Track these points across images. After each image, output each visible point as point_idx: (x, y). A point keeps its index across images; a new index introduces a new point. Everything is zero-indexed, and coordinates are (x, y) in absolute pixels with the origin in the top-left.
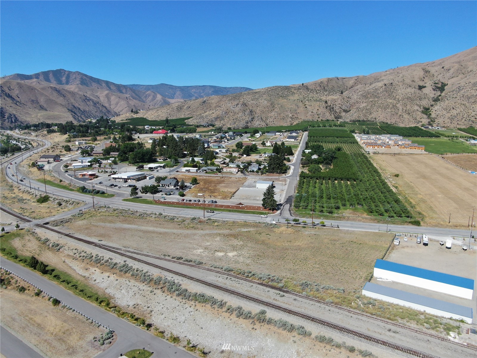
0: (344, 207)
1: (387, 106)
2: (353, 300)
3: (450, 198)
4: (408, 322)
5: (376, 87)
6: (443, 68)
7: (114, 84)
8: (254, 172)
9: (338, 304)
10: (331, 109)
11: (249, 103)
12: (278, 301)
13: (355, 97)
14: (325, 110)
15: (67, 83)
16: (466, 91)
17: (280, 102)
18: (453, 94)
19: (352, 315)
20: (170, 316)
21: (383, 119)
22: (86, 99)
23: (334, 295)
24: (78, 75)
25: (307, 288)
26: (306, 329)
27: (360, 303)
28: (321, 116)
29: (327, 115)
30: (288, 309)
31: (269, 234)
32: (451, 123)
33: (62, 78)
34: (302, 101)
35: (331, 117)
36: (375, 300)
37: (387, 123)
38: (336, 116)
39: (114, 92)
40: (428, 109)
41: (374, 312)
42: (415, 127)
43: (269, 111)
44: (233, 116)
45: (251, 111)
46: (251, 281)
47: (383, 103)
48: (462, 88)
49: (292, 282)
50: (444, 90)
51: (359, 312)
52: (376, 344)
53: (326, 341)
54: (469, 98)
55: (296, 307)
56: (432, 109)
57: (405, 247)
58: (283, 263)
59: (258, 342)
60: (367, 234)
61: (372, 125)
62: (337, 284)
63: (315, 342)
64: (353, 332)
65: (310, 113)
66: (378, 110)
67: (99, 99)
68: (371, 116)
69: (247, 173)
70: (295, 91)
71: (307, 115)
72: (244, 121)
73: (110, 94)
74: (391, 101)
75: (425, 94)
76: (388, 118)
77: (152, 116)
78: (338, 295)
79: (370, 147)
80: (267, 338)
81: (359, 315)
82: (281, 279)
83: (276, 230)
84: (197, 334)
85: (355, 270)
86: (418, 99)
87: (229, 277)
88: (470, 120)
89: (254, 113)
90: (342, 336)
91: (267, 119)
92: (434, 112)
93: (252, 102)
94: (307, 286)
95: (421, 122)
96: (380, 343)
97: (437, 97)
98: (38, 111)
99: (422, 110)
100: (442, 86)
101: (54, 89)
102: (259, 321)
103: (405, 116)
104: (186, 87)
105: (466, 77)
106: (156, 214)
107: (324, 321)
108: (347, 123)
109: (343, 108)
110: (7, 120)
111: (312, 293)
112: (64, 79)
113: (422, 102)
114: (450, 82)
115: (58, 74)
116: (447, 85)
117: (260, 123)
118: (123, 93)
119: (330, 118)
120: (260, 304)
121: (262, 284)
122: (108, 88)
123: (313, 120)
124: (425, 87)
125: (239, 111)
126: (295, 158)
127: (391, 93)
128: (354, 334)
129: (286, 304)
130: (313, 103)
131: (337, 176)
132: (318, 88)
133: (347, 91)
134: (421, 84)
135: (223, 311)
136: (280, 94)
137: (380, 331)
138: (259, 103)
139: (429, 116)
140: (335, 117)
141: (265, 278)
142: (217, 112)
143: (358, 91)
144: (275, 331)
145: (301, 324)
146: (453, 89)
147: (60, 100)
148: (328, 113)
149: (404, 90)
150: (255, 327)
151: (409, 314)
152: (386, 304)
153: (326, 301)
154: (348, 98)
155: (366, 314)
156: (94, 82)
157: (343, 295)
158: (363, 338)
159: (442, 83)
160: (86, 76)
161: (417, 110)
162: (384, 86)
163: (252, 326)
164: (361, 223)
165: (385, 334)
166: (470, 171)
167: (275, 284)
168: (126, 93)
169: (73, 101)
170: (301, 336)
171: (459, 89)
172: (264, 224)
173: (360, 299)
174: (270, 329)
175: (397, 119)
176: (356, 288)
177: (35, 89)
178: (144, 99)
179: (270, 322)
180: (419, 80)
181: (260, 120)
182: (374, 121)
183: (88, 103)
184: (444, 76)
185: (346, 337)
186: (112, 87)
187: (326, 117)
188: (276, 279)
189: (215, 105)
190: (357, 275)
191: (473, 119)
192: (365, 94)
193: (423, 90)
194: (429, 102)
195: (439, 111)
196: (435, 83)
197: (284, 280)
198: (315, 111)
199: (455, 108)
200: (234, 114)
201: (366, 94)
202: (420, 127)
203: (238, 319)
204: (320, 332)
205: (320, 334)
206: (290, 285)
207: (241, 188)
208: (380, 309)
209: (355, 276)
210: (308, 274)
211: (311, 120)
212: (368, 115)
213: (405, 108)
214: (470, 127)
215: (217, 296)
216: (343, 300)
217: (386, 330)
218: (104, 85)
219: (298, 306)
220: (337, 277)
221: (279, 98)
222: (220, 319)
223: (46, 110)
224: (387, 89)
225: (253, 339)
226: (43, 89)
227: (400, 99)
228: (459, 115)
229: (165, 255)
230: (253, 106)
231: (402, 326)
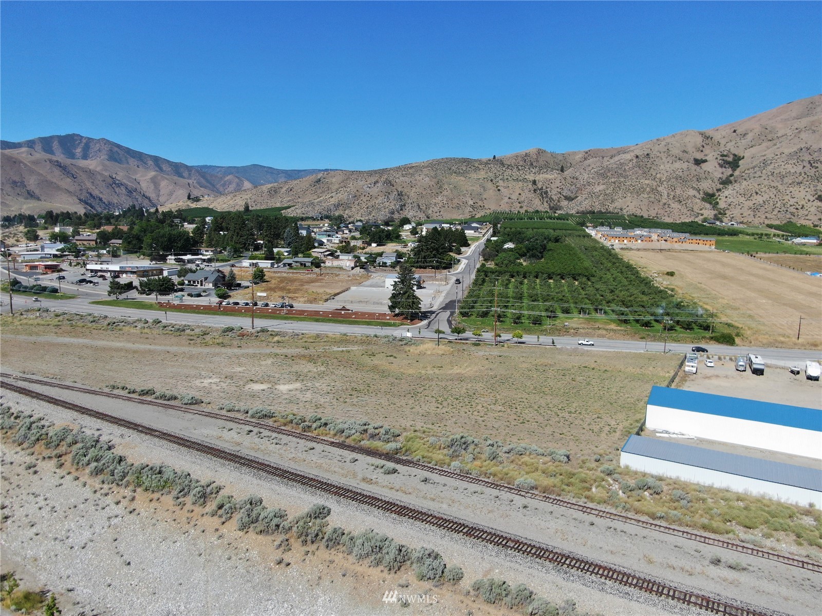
0: (567, 315)
1: (642, 190)
2: (595, 481)
3: (784, 304)
4: (767, 536)
5: (622, 161)
6: (735, 131)
7: (168, 161)
8: (386, 266)
9: (552, 492)
10: (543, 194)
11: (397, 181)
12: (376, 483)
13: (586, 176)
14: (533, 195)
15: (85, 157)
16: (776, 166)
17: (452, 180)
18: (755, 173)
19: (592, 518)
20: (50, 532)
21: (634, 211)
22: (114, 184)
23: (541, 466)
24: (105, 144)
25: (463, 452)
26: (446, 560)
27: (616, 486)
28: (525, 204)
29: (536, 203)
30: (398, 503)
31: (395, 355)
32: (754, 215)
33: (75, 150)
34: (492, 181)
35: (544, 207)
36: (661, 479)
37: (642, 217)
38: (552, 205)
39: (168, 175)
40: (713, 195)
41: (660, 510)
42: (692, 221)
43: (433, 195)
44: (368, 202)
45: (400, 194)
46: (313, 439)
47: (633, 185)
48: (769, 162)
49: (425, 440)
50: (738, 166)
51: (613, 511)
52: (680, 605)
53: (508, 599)
54: (783, 177)
55: (425, 498)
56: (719, 195)
57: (712, 376)
58: (411, 402)
59: (286, 605)
60: (618, 356)
61: (616, 219)
62: (550, 445)
63: (470, 603)
64: (600, 567)
65: (506, 199)
66: (625, 195)
67: (139, 186)
68: (613, 205)
69: (372, 269)
70: (480, 166)
71: (502, 203)
72: (387, 210)
73: (159, 178)
74: (647, 182)
75: (707, 173)
76: (644, 208)
77: (224, 206)
78: (551, 467)
79: (615, 241)
80: (318, 592)
81: (616, 518)
82: (397, 432)
83: (412, 349)
84: (109, 581)
85: (596, 416)
86: (695, 179)
87: (256, 430)
88: (787, 211)
89: (406, 198)
90: (564, 583)
91: (428, 207)
92: (724, 199)
93: (403, 178)
94: (464, 446)
95: (702, 215)
96: (696, 604)
97: (727, 178)
98: (23, 200)
99: (702, 196)
100: (734, 160)
101: (56, 164)
102: (303, 537)
103: (672, 204)
104: (296, 172)
105: (775, 145)
106: (147, 322)
107: (504, 535)
108: (572, 215)
109: (564, 194)
111: (478, 463)
112: (78, 151)
113: (702, 184)
114: (747, 154)
115: (68, 142)
116: (743, 158)
117: (415, 214)
118: (183, 177)
119: (541, 208)
120: (318, 492)
121: (342, 446)
122: (157, 169)
123: (510, 211)
124: (705, 161)
125: (379, 194)
126: (471, 249)
127: (647, 170)
128: (602, 575)
129: (398, 491)
130: (511, 184)
131: (552, 271)
132: (521, 163)
133: (571, 169)
134: (699, 156)
135: (205, 512)
136: (453, 168)
137: (688, 564)
138: (416, 180)
139: (715, 205)
140: (550, 207)
141: (354, 431)
142: (339, 195)
143: (590, 168)
144: (346, 570)
145: (430, 547)
146: (754, 164)
147: (67, 183)
148: (537, 200)
149: (669, 165)
150: (287, 557)
151: (769, 513)
152: (693, 487)
153: (516, 483)
154: (573, 178)
155: (636, 517)
156: (134, 157)
157: (567, 468)
158: (635, 586)
159: (735, 155)
160: (119, 146)
161: (694, 196)
162: (634, 158)
163: (278, 555)
164: (605, 340)
165: (703, 573)
166: (808, 273)
167: (377, 444)
168: (189, 178)
169: (89, 185)
170: (427, 585)
171: (763, 163)
172: (387, 339)
173: (616, 476)
174: (332, 562)
175: (659, 211)
176: (602, 452)
177: (21, 162)
178: (221, 189)
179: (336, 540)
180: (694, 150)
181: (416, 209)
182: (618, 213)
183: (117, 190)
184: (737, 145)
185: (578, 586)
186: (165, 167)
187: (535, 206)
188: (382, 431)
189: (337, 186)
190: (601, 425)
191: (792, 209)
192: (603, 171)
193: (703, 165)
194: (714, 185)
195: (732, 197)
196: (723, 156)
197: (405, 434)
198: (514, 197)
199: (760, 193)
200: (369, 199)
201: (605, 172)
202: (700, 222)
203: (241, 533)
204: (490, 570)
205: (489, 577)
206: (418, 446)
207: (353, 288)
208: (678, 501)
209: (598, 427)
210: (473, 423)
211: (507, 210)
212: (609, 204)
213: (672, 193)
214: (788, 222)
215: (200, 472)
216: (566, 481)
217: (707, 562)
218: (150, 162)
219: (432, 496)
220: (548, 430)
221: (452, 175)
222: (190, 537)
223: (39, 199)
224: (641, 163)
225: (274, 597)
226: (36, 163)
227: (662, 180)
228: (767, 203)
229: (114, 387)
230: (404, 185)
231: (752, 549)
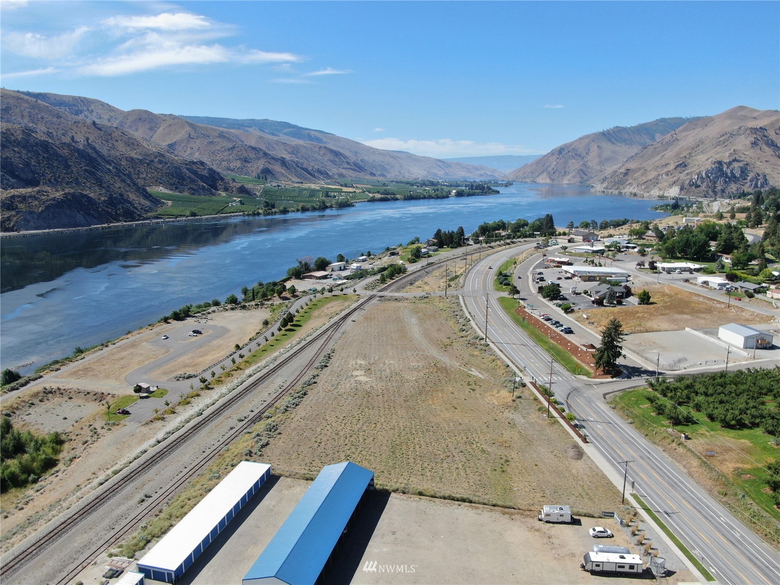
31: (478, 390)
83: (498, 392)
110: (749, 184)
229: (332, 350)
